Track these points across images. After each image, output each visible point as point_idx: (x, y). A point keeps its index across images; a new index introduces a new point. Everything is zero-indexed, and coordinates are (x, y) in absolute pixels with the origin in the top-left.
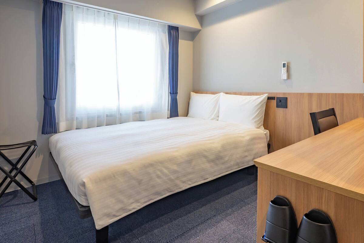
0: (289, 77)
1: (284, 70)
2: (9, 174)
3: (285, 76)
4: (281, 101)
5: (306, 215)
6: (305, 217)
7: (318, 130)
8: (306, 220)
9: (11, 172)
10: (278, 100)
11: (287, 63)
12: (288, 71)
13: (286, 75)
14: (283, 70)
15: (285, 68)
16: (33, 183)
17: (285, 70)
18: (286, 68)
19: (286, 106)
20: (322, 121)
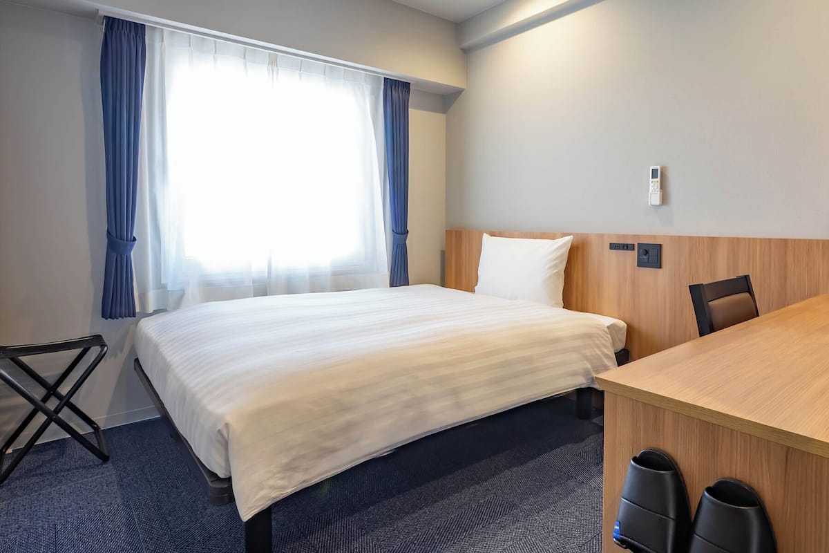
0: (665, 199)
1: (654, 185)
2: (41, 403)
3: (655, 199)
4: (647, 252)
5: (709, 490)
6: (706, 494)
7: (707, 326)
8: (708, 499)
9: (45, 400)
10: (641, 250)
11: (662, 169)
12: (663, 186)
13: (658, 194)
14: (651, 185)
15: (656, 180)
16: (96, 424)
17: (656, 183)
18: (659, 179)
19: (658, 264)
20: (718, 305)
